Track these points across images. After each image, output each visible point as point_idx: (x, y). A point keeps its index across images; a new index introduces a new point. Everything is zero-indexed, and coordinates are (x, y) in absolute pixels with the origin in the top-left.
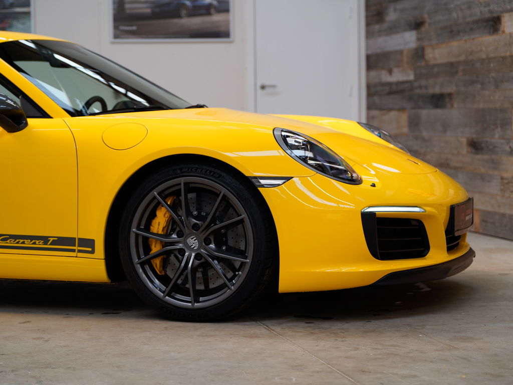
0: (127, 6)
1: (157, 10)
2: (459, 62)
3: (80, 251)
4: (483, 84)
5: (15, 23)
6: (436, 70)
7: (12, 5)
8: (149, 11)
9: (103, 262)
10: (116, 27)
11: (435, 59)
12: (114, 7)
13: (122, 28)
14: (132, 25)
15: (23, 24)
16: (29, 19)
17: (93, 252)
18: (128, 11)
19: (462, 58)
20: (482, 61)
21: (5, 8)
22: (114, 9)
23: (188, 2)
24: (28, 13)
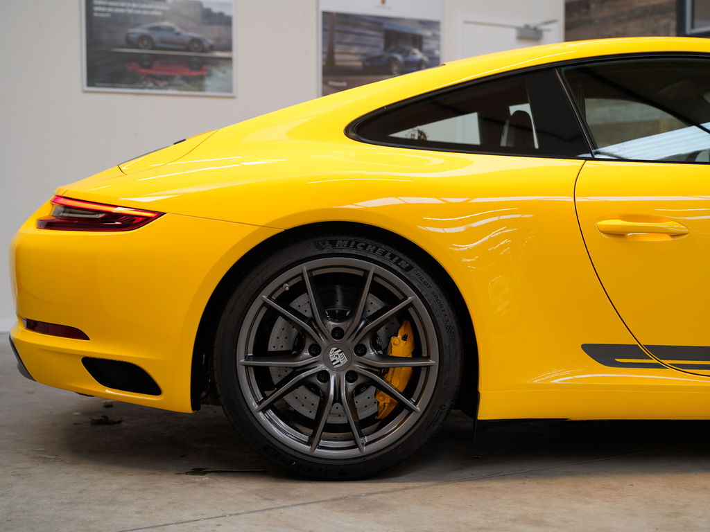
0: (337, 57)
1: (368, 64)
5: (214, 70)
7: (212, 48)
8: (359, 64)
10: (325, 82)
12: (323, 57)
13: (331, 83)
14: (341, 81)
15: (224, 72)
16: (231, 68)
18: (338, 64)
21: (204, 51)
22: (323, 60)
23: (399, 57)
24: (230, 59)
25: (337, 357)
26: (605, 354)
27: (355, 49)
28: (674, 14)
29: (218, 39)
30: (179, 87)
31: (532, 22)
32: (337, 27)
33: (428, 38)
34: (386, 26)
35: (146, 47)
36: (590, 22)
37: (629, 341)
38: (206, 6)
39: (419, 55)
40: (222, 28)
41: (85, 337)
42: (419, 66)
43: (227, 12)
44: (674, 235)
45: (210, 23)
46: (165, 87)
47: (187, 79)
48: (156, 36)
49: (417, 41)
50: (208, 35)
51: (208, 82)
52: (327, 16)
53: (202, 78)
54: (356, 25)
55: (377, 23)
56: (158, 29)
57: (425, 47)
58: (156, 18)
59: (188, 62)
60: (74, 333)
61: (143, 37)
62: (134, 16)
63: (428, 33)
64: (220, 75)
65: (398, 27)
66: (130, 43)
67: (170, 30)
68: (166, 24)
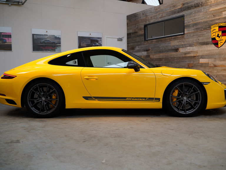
2: (163, 58)
3: (155, 101)
4: (172, 62)
6: (154, 60)
7: (57, 44)
8: (86, 46)
9: (162, 103)
11: (154, 57)
12: (78, 45)
16: (61, 47)
17: (159, 101)
18: (81, 46)
19: (164, 57)
20: (172, 58)
21: (55, 44)
23: (94, 44)
24: (60, 45)
25: (44, 99)
26: (86, 98)
27: (85, 43)
28: (144, 36)
29: (58, 42)
30: (50, 51)
31: (120, 37)
32: (81, 39)
33: (99, 41)
34: (91, 39)
35: (44, 44)
36: (131, 37)
37: (90, 96)
38: (55, 36)
39: (98, 44)
40: (59, 40)
41: (5, 96)
42: (98, 46)
43: (59, 37)
44: (96, 79)
45: (56, 39)
46: (48, 51)
47: (52, 49)
48: (46, 42)
49: (97, 41)
50: (56, 41)
51: (56, 50)
52: (79, 37)
53: (55, 49)
54: (85, 39)
55: (89, 38)
56: (46, 40)
57: (99, 42)
58: (46, 38)
59: (52, 46)
60: (4, 95)
61: (43, 42)
62: (42, 38)
63: (99, 40)
64: (58, 48)
65: (93, 39)
66: (41, 43)
67: (49, 40)
68: (48, 39)
